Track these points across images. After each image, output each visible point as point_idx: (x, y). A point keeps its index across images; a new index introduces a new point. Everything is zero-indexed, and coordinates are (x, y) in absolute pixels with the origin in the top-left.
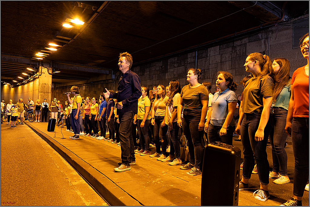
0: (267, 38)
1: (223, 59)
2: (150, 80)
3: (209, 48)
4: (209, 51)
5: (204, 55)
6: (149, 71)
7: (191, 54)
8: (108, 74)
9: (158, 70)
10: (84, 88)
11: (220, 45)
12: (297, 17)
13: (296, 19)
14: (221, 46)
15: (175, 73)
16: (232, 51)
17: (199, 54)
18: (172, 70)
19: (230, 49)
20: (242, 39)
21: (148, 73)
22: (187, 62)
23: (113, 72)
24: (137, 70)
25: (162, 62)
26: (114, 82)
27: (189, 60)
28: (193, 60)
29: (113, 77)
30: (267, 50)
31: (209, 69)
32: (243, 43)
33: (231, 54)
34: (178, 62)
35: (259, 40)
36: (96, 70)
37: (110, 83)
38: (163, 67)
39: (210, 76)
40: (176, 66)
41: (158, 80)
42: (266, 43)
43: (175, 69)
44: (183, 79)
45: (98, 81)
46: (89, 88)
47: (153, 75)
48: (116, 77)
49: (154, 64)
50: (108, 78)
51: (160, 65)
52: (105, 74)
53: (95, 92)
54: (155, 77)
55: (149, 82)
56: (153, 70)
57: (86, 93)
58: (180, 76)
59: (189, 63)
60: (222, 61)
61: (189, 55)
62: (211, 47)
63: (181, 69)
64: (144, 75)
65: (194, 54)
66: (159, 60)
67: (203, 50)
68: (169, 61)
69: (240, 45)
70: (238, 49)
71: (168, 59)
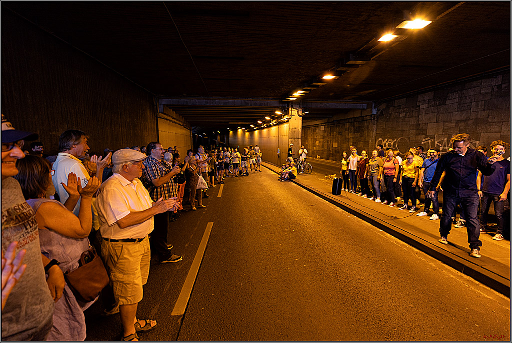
2: (461, 111)
6: (460, 97)
8: (366, 108)
9: (487, 93)
10: (322, 128)
21: (457, 100)
23: (373, 105)
24: (427, 98)
26: (374, 119)
29: (375, 112)
36: (350, 105)
37: (366, 120)
38: (504, 86)
45: (345, 119)
46: (331, 128)
47: (471, 103)
48: (379, 112)
49: (474, 84)
50: (365, 113)
51: (493, 83)
52: (360, 109)
53: (340, 133)
54: (477, 105)
55: (457, 116)
56: (472, 93)
57: (326, 134)
64: (444, 104)
66: (492, 76)
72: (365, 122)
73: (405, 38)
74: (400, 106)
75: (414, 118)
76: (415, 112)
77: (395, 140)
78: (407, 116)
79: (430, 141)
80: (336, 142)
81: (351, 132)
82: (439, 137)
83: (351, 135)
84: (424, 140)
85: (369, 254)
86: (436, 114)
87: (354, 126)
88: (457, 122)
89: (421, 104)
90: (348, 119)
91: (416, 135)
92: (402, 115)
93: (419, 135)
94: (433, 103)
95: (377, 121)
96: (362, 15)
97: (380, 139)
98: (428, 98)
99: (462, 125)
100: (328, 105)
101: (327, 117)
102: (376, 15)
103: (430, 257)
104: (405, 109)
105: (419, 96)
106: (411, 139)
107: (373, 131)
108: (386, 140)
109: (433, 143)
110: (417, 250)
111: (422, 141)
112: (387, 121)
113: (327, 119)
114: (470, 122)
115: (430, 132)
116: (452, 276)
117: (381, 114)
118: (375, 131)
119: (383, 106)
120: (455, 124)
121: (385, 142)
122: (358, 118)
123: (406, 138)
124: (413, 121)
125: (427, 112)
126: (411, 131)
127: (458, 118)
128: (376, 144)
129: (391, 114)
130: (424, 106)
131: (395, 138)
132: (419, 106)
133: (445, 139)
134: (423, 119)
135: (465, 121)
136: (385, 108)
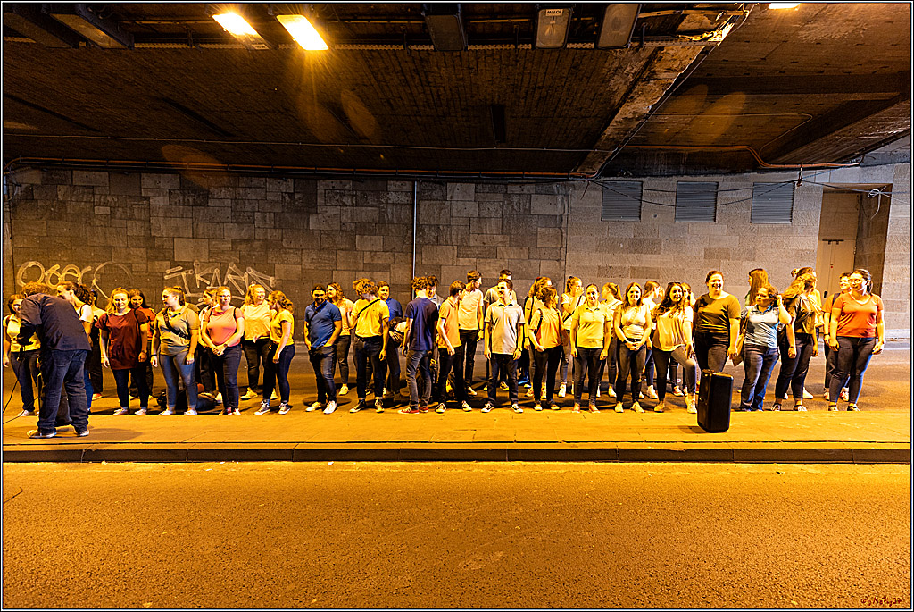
0: (566, 195)
1: (484, 213)
2: (238, 223)
3: (450, 182)
4: (449, 188)
5: (435, 195)
6: (234, 199)
7: (398, 183)
9: (276, 202)
11: (477, 184)
12: (609, 176)
13: (607, 179)
14: (480, 186)
15: (344, 218)
16: (503, 202)
17: (421, 190)
18: (331, 211)
19: (500, 197)
20: (523, 184)
21: (228, 202)
22: (387, 201)
24: (165, 185)
25: (291, 184)
27: (393, 197)
28: (404, 199)
30: (566, 213)
31: (449, 226)
32: (525, 191)
33: (502, 207)
34: (356, 195)
35: (552, 193)
38: (297, 196)
39: (453, 240)
40: (349, 203)
41: (275, 228)
42: (566, 202)
43: (344, 208)
44: (374, 237)
47: (254, 212)
48: (18, 191)
49: (255, 181)
51: (283, 188)
54: (264, 219)
55: (232, 231)
56: (254, 197)
58: (363, 229)
59: (393, 204)
60: (482, 215)
61: (392, 185)
62: (457, 182)
63: (368, 213)
64: (205, 205)
65: (407, 186)
66: (282, 177)
67: (435, 183)
68: (322, 185)
69: (520, 194)
70: (515, 199)
71: (318, 179)
74: (93, 187)
75: (138, 223)
76: (140, 210)
77: (89, 269)
78: (118, 215)
79: (183, 274)
82: (202, 268)
84: (169, 271)
86: (190, 221)
88: (234, 242)
89: (150, 194)
91: (148, 258)
92: (102, 210)
93: (156, 258)
94: (181, 198)
95: (12, 212)
97: (31, 264)
98: (168, 186)
99: (242, 247)
104: (109, 199)
105: (144, 175)
106: (136, 267)
108: (57, 267)
109: (191, 279)
111: (164, 273)
112: (51, 219)
114: (256, 244)
115: (181, 255)
119: (33, 177)
120: (230, 245)
121: (51, 272)
124: (135, 229)
125: (169, 214)
126: (133, 251)
127: (234, 235)
129: (63, 203)
130: (159, 201)
131: (88, 263)
132: (148, 199)
133: (216, 271)
134: (162, 227)
135: (247, 241)
136: (39, 183)
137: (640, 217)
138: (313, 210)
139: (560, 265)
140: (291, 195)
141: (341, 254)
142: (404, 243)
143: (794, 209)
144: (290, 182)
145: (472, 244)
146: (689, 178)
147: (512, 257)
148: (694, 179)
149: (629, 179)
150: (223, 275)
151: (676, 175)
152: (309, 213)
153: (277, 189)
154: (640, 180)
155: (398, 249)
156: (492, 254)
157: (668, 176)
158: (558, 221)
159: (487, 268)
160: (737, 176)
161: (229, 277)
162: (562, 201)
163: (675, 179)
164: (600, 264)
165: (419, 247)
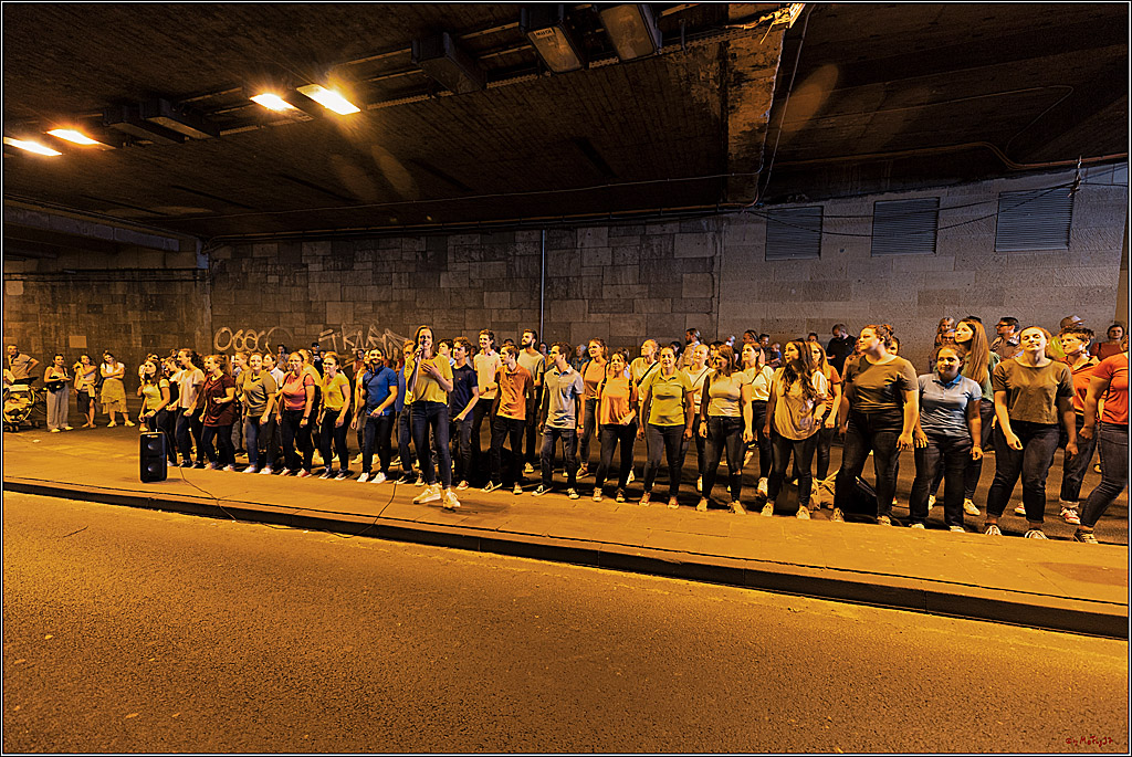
0: (719, 232)
1: (619, 260)
2: (378, 285)
3: (581, 227)
4: (579, 234)
5: (565, 243)
6: (375, 261)
7: (526, 233)
8: (176, 249)
9: (411, 262)
11: (610, 227)
12: (775, 204)
13: (774, 207)
14: (614, 229)
15: (472, 275)
16: (641, 246)
17: (550, 238)
18: (464, 267)
19: (637, 240)
20: (665, 223)
21: (370, 265)
22: (514, 253)
23: (198, 246)
24: (320, 252)
25: (424, 242)
26: (203, 280)
27: (520, 248)
28: (532, 250)
29: (203, 262)
30: (718, 254)
31: (579, 277)
32: (667, 231)
33: (639, 252)
34: (483, 249)
35: (702, 231)
36: (127, 234)
37: (181, 281)
38: (429, 254)
39: (584, 293)
40: (477, 258)
41: (409, 288)
42: (718, 241)
43: (473, 264)
44: (501, 293)
45: (108, 270)
46: (53, 291)
47: (392, 273)
48: (216, 265)
49: (392, 242)
50: (174, 263)
51: (417, 248)
52: (160, 249)
53: (95, 309)
54: (400, 279)
55: (374, 293)
56: (391, 258)
57: (32, 309)
58: (492, 285)
59: (521, 256)
60: (616, 262)
61: (520, 236)
62: (587, 227)
63: (496, 268)
64: (351, 269)
65: (535, 236)
66: (415, 235)
67: (564, 229)
68: (452, 240)
69: (661, 235)
70: (655, 242)
71: (447, 236)
72: (179, 284)
73: (307, 118)
74: (266, 258)
75: (299, 289)
76: (300, 276)
77: (263, 333)
78: (284, 283)
79: (333, 336)
80: (78, 333)
81: (134, 308)
82: (348, 330)
83: (133, 317)
84: (322, 334)
85: (327, 590)
86: (339, 286)
87: (142, 293)
88: (374, 304)
89: (309, 261)
90: (118, 270)
91: (307, 322)
92: (273, 279)
93: (313, 322)
94: (332, 263)
95: (212, 284)
96: (215, 18)
97: (224, 329)
98: (322, 253)
99: (381, 308)
100: (47, 219)
101: (36, 257)
102: (248, 37)
103: (427, 547)
104: (278, 268)
105: (304, 244)
106: (297, 331)
107: (203, 309)
108: (241, 332)
109: (339, 341)
110: (403, 544)
111: (318, 336)
112: (238, 289)
113: (35, 262)
114: (393, 305)
115: (332, 319)
116: (472, 563)
117: (222, 270)
118: (209, 310)
119: (224, 253)
120: (371, 307)
121: (237, 336)
122: (154, 270)
123: (286, 330)
124: (297, 295)
125: (323, 280)
126: (296, 315)
127: (375, 297)
128: (216, 340)
129: (246, 273)
130: (315, 267)
131: (262, 328)
132: (307, 266)
133: (360, 334)
134: (317, 291)
135: (386, 302)
136: (229, 257)
137: (819, 254)
138: (444, 268)
139: (711, 320)
140: (424, 254)
141: (470, 312)
142: (532, 298)
143: (1073, 226)
144: (423, 239)
145: (605, 297)
146: (894, 196)
147: (651, 310)
148: (901, 196)
149: (803, 205)
150: (365, 337)
151: (872, 194)
152: (441, 271)
153: (411, 248)
154: (819, 204)
155: (525, 306)
156: (628, 307)
157: (860, 196)
158: (708, 265)
159: (623, 324)
160: (971, 186)
161: (370, 338)
162: (714, 239)
163: (871, 199)
164: (764, 316)
165: (547, 302)
